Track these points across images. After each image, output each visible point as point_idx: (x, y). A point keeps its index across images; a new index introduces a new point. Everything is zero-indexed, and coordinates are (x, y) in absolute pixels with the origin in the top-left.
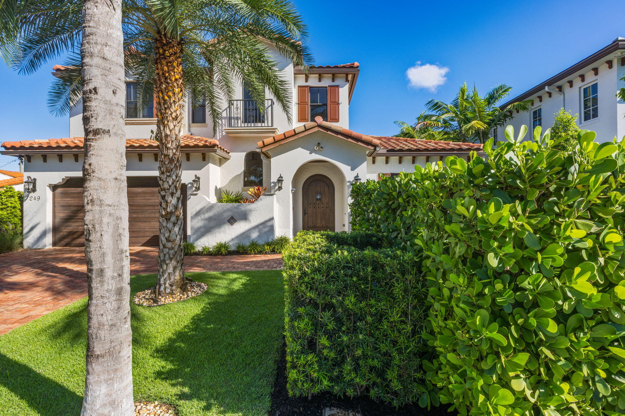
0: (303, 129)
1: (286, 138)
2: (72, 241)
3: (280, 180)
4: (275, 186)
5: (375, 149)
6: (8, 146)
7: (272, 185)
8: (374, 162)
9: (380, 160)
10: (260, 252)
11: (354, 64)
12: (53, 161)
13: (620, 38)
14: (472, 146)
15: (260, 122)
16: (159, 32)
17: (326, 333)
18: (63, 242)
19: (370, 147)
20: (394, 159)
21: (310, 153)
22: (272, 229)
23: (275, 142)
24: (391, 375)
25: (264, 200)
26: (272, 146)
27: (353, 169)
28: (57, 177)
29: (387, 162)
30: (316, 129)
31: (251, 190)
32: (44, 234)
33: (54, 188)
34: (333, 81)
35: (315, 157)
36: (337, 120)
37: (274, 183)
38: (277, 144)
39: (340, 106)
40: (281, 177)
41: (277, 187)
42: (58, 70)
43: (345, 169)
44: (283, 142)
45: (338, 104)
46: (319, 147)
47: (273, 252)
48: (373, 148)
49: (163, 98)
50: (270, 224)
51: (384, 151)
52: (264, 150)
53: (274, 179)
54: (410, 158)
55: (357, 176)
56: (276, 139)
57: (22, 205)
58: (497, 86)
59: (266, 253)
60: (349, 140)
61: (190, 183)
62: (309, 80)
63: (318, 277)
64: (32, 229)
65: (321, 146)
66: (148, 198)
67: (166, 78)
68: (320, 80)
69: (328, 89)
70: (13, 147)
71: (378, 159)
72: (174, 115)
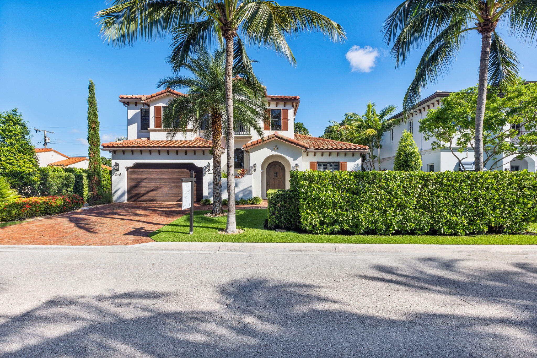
0: (268, 138)
1: (258, 143)
2: (138, 199)
3: (255, 166)
4: (252, 168)
5: (306, 150)
6: (105, 146)
7: (250, 168)
8: (307, 155)
9: (311, 154)
10: (246, 204)
11: (296, 97)
12: (128, 154)
13: (438, 91)
14: (362, 147)
15: (242, 131)
16: (214, 112)
17: (277, 211)
18: (133, 199)
19: (303, 148)
20: (319, 154)
21: (271, 151)
22: (251, 192)
23: (252, 145)
24: (292, 220)
25: (246, 177)
26: (251, 148)
27: (294, 160)
28: (131, 163)
29: (315, 155)
30: (275, 138)
31: (239, 171)
32: (123, 195)
33: (128, 168)
34: (285, 106)
35: (274, 153)
36: (286, 129)
37: (251, 167)
38: (253, 146)
39: (289, 121)
40: (255, 164)
41: (253, 170)
42: (122, 98)
43: (290, 160)
44: (257, 145)
45: (288, 120)
46: (276, 148)
47: (252, 203)
48: (305, 149)
49: (216, 138)
50: (249, 189)
51: (313, 150)
52: (246, 149)
53: (251, 165)
54: (328, 153)
55: (297, 164)
56: (253, 144)
57: (111, 178)
58: (387, 106)
59: (249, 204)
60: (293, 144)
61: (205, 167)
62: (271, 105)
63: (275, 197)
64: (116, 191)
65: (277, 147)
66: (180, 175)
67: (217, 131)
68: (277, 106)
69: (282, 111)
70: (108, 147)
71: (310, 153)
72: (219, 144)
